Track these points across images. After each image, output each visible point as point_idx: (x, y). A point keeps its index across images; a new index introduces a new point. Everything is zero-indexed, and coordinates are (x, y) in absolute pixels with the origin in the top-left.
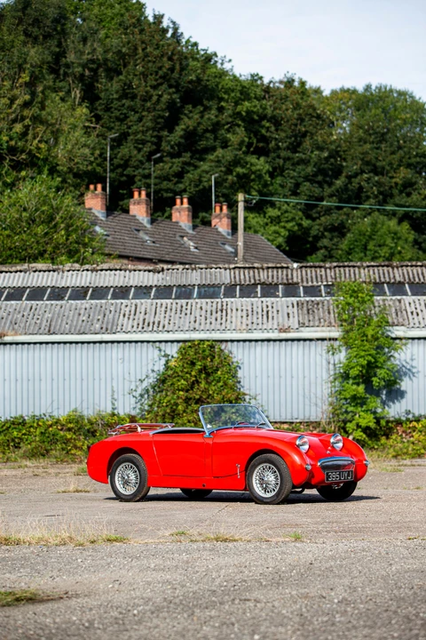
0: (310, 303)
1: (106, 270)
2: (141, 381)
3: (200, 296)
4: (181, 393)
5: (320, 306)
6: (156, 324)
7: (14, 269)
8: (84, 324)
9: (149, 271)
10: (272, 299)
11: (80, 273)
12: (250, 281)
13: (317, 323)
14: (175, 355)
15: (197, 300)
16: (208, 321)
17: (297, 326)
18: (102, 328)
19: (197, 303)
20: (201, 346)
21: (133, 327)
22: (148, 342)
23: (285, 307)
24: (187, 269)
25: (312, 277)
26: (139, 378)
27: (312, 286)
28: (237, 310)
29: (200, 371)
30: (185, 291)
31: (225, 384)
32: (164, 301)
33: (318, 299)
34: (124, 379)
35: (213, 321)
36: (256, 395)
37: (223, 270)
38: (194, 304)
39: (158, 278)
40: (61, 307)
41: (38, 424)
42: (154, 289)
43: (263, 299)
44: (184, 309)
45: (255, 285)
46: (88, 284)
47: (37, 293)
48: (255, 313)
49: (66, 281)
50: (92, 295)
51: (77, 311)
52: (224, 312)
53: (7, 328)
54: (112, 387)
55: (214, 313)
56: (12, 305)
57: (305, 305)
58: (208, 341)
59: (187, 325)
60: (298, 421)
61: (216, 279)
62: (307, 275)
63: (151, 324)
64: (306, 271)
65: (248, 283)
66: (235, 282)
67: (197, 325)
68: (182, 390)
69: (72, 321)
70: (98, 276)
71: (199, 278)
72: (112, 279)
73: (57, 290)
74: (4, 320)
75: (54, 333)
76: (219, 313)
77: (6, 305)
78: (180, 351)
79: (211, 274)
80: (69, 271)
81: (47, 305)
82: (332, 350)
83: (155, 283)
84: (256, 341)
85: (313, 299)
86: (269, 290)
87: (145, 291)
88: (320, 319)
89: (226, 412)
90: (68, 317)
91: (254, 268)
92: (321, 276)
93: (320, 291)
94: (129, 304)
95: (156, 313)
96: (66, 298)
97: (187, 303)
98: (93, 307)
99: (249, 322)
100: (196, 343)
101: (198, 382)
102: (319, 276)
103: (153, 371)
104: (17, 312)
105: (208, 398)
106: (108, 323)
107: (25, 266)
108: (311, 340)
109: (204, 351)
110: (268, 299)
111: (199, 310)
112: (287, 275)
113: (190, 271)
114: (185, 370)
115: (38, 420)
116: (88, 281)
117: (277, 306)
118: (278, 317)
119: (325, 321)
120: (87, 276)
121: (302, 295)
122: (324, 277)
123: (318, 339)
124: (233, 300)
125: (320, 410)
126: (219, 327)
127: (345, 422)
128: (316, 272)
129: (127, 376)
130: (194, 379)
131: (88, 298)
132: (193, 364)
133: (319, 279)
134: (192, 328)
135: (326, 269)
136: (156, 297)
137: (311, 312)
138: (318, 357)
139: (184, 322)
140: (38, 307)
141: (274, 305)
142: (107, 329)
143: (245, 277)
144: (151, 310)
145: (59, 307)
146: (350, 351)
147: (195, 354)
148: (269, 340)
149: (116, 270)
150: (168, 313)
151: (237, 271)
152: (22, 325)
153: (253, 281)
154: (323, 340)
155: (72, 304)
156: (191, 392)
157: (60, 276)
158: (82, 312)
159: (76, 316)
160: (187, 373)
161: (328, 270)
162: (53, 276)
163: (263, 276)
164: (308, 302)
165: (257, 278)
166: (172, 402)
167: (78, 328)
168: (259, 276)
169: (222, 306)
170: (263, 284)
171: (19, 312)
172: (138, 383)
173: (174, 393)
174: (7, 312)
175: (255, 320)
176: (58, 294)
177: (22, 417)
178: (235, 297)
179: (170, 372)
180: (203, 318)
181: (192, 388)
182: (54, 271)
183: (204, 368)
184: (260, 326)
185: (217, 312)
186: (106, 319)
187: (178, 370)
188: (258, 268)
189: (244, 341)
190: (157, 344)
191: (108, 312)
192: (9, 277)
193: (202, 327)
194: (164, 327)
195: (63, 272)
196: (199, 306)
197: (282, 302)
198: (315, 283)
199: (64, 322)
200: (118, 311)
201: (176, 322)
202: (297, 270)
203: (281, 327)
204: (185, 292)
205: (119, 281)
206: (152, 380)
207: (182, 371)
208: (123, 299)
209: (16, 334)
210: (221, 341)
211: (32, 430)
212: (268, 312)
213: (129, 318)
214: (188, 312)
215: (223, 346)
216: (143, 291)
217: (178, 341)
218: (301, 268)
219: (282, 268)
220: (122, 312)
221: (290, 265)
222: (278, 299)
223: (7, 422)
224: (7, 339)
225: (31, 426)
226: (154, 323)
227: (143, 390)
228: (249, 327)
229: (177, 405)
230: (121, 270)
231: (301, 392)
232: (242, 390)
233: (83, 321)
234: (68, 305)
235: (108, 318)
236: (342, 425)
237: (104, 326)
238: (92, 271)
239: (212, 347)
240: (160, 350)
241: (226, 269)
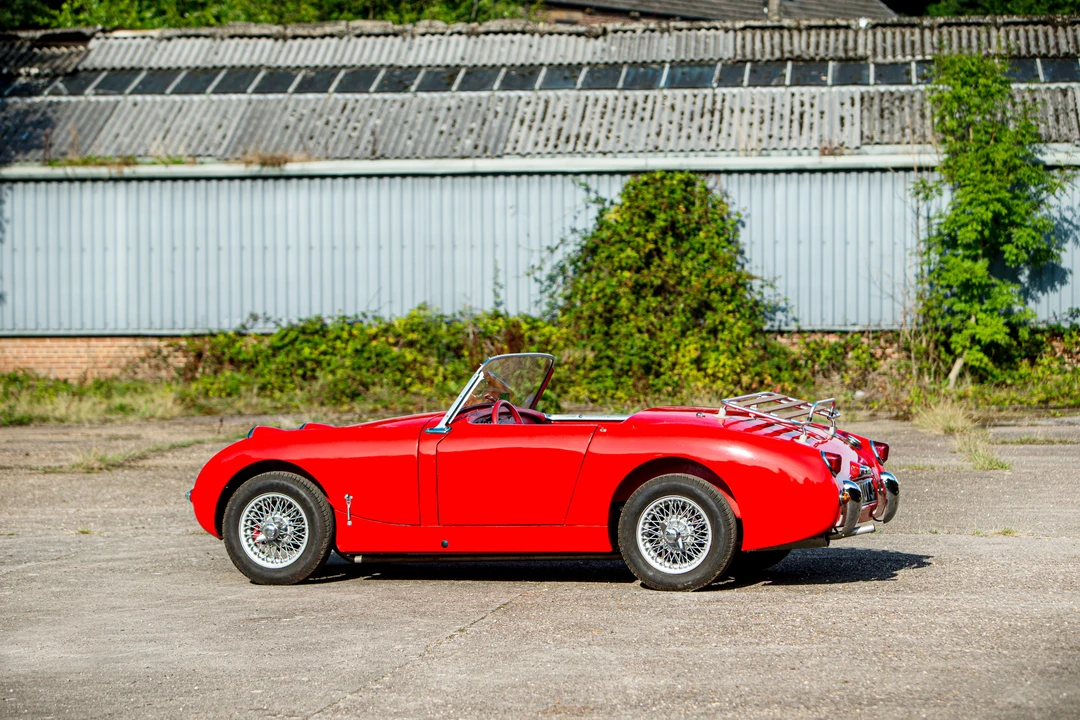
0: (886, 97)
1: (496, 33)
2: (551, 250)
3: (673, 84)
4: (627, 274)
5: (906, 102)
6: (582, 138)
7: (319, 31)
8: (443, 139)
9: (579, 35)
10: (814, 90)
11: (445, 39)
12: (772, 54)
13: (897, 137)
14: (618, 200)
15: (666, 92)
16: (684, 133)
17: (857, 143)
18: (476, 147)
19: (665, 97)
20: (667, 182)
21: (536, 144)
22: (565, 174)
23: (838, 105)
24: (653, 31)
25: (894, 46)
26: (546, 243)
27: (894, 64)
28: (742, 110)
29: (664, 231)
30: (645, 74)
31: (713, 256)
32: (601, 94)
33: (903, 88)
34: (518, 246)
35: (694, 133)
36: (775, 279)
37: (721, 33)
38: (659, 100)
39: (595, 47)
40: (403, 105)
41: (351, 334)
42: (585, 71)
43: (795, 89)
44: (639, 109)
45: (782, 61)
46: (458, 61)
47: (358, 79)
48: (776, 117)
49: (417, 55)
50: (464, 81)
51: (433, 114)
52: (717, 115)
53: (292, 147)
54: (495, 261)
55: (697, 117)
56: (308, 102)
57: (877, 101)
58: (681, 172)
59: (643, 139)
60: (857, 328)
61: (706, 50)
62: (884, 41)
63: (573, 140)
64: (884, 34)
65: (768, 56)
66: (744, 55)
67: (661, 142)
68: (629, 269)
69: (420, 133)
70: (479, 45)
71: (673, 49)
72: (504, 50)
73: (398, 72)
74: (289, 131)
75: (383, 157)
76: (707, 116)
77: (298, 102)
78: (625, 193)
79: (697, 41)
80: (423, 35)
81: (375, 101)
82: (924, 192)
83: (588, 58)
84: (776, 172)
85: (893, 88)
86: (808, 70)
87: (567, 74)
88: (903, 129)
89: (714, 310)
90: (413, 127)
91: (781, 28)
92: (913, 43)
93: (908, 73)
94: (534, 100)
95: (583, 117)
96: (413, 88)
97: (647, 97)
98: (463, 105)
99: (764, 134)
100: (658, 176)
101: (659, 253)
102: (908, 44)
103: (574, 231)
104: (316, 116)
105: (679, 283)
106: (488, 137)
107: (341, 26)
108: (883, 170)
109: (672, 192)
110: (804, 89)
111: (667, 111)
112: (846, 42)
113: (657, 34)
114: (635, 229)
115: (351, 325)
116: (459, 54)
117: (821, 102)
118: (821, 125)
119: (914, 132)
120: (457, 45)
121: (872, 81)
122: (918, 45)
123: (897, 169)
124: (735, 90)
125: (899, 308)
126: (703, 144)
127: (948, 331)
128: (903, 35)
129: (523, 240)
130: (652, 246)
131: (454, 88)
132: (650, 217)
133: (908, 49)
134: (651, 147)
135: (923, 29)
136: (587, 86)
137: (886, 114)
138: (898, 204)
139: (637, 134)
140: (358, 106)
141: (816, 102)
142: (485, 150)
143: (763, 46)
144: (575, 111)
145: (397, 106)
146: (959, 192)
147: (656, 197)
148: (800, 171)
149: (515, 32)
150: (607, 117)
151: (748, 34)
152: (323, 141)
153: (777, 54)
154: (908, 169)
155: (423, 100)
156: (645, 272)
157: (406, 44)
158: (442, 115)
159: (430, 123)
160: (638, 235)
161: (927, 33)
162: (393, 45)
163: (799, 44)
164: (882, 94)
165: (787, 47)
166: (608, 291)
167: (432, 145)
168: (791, 44)
169: (714, 103)
170: (796, 59)
171: (321, 115)
172: (546, 254)
173: (612, 274)
174: (297, 115)
175: (775, 132)
176: (398, 79)
177: (320, 319)
178: (739, 84)
179: (606, 234)
180: (674, 127)
181: (648, 264)
182: (396, 35)
183: (672, 226)
184: (785, 143)
185: (702, 116)
186: (486, 128)
187: (621, 229)
188: (789, 29)
189: (753, 172)
190: (583, 178)
191: (490, 116)
192: (309, 47)
193: (671, 145)
194: (596, 144)
195: (413, 36)
196: (668, 103)
197: (831, 96)
198: (899, 58)
199: (405, 135)
200: (511, 113)
201: (622, 134)
202: (866, 31)
203: (825, 144)
204: (643, 76)
205: (518, 54)
206: (572, 248)
207: (628, 232)
208: (522, 88)
209: (309, 158)
210: (708, 173)
211: (338, 344)
212: (802, 115)
213: (530, 127)
214: (647, 115)
215: (711, 182)
216: (563, 74)
217: (623, 173)
218: (874, 27)
219: (837, 27)
220: (519, 115)
221: (852, 22)
222: (824, 90)
223: (292, 328)
224: (291, 168)
225: (338, 337)
226: (578, 137)
227: (554, 268)
228: (764, 145)
229: (616, 296)
230: (523, 32)
231: (863, 272)
232: (747, 267)
233: (441, 133)
234: (416, 102)
235: (491, 128)
236: (943, 338)
237: (481, 143)
238: (469, 34)
239: (689, 183)
240: (588, 190)
241: (727, 30)
